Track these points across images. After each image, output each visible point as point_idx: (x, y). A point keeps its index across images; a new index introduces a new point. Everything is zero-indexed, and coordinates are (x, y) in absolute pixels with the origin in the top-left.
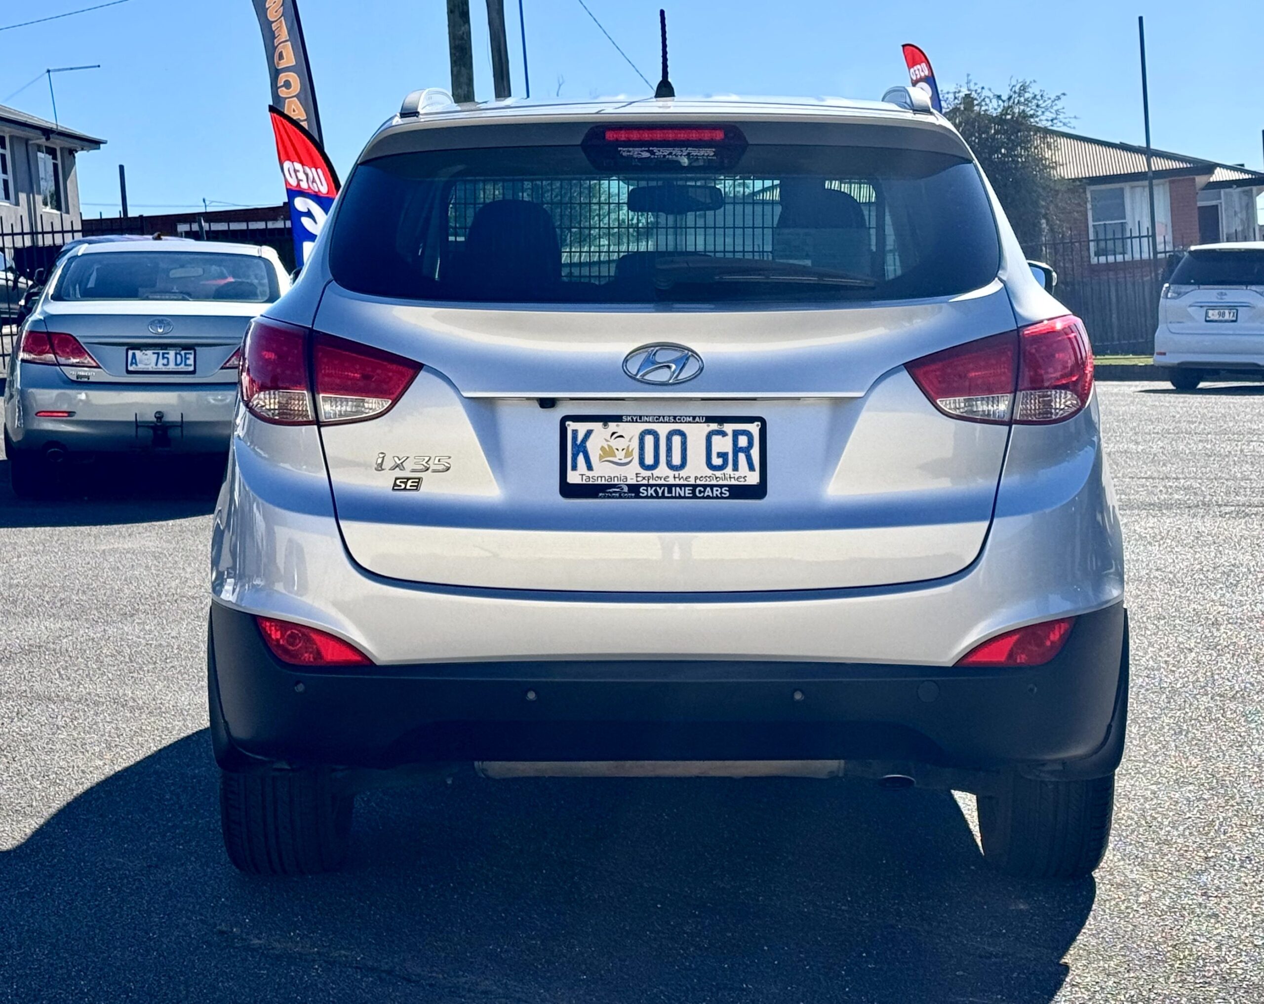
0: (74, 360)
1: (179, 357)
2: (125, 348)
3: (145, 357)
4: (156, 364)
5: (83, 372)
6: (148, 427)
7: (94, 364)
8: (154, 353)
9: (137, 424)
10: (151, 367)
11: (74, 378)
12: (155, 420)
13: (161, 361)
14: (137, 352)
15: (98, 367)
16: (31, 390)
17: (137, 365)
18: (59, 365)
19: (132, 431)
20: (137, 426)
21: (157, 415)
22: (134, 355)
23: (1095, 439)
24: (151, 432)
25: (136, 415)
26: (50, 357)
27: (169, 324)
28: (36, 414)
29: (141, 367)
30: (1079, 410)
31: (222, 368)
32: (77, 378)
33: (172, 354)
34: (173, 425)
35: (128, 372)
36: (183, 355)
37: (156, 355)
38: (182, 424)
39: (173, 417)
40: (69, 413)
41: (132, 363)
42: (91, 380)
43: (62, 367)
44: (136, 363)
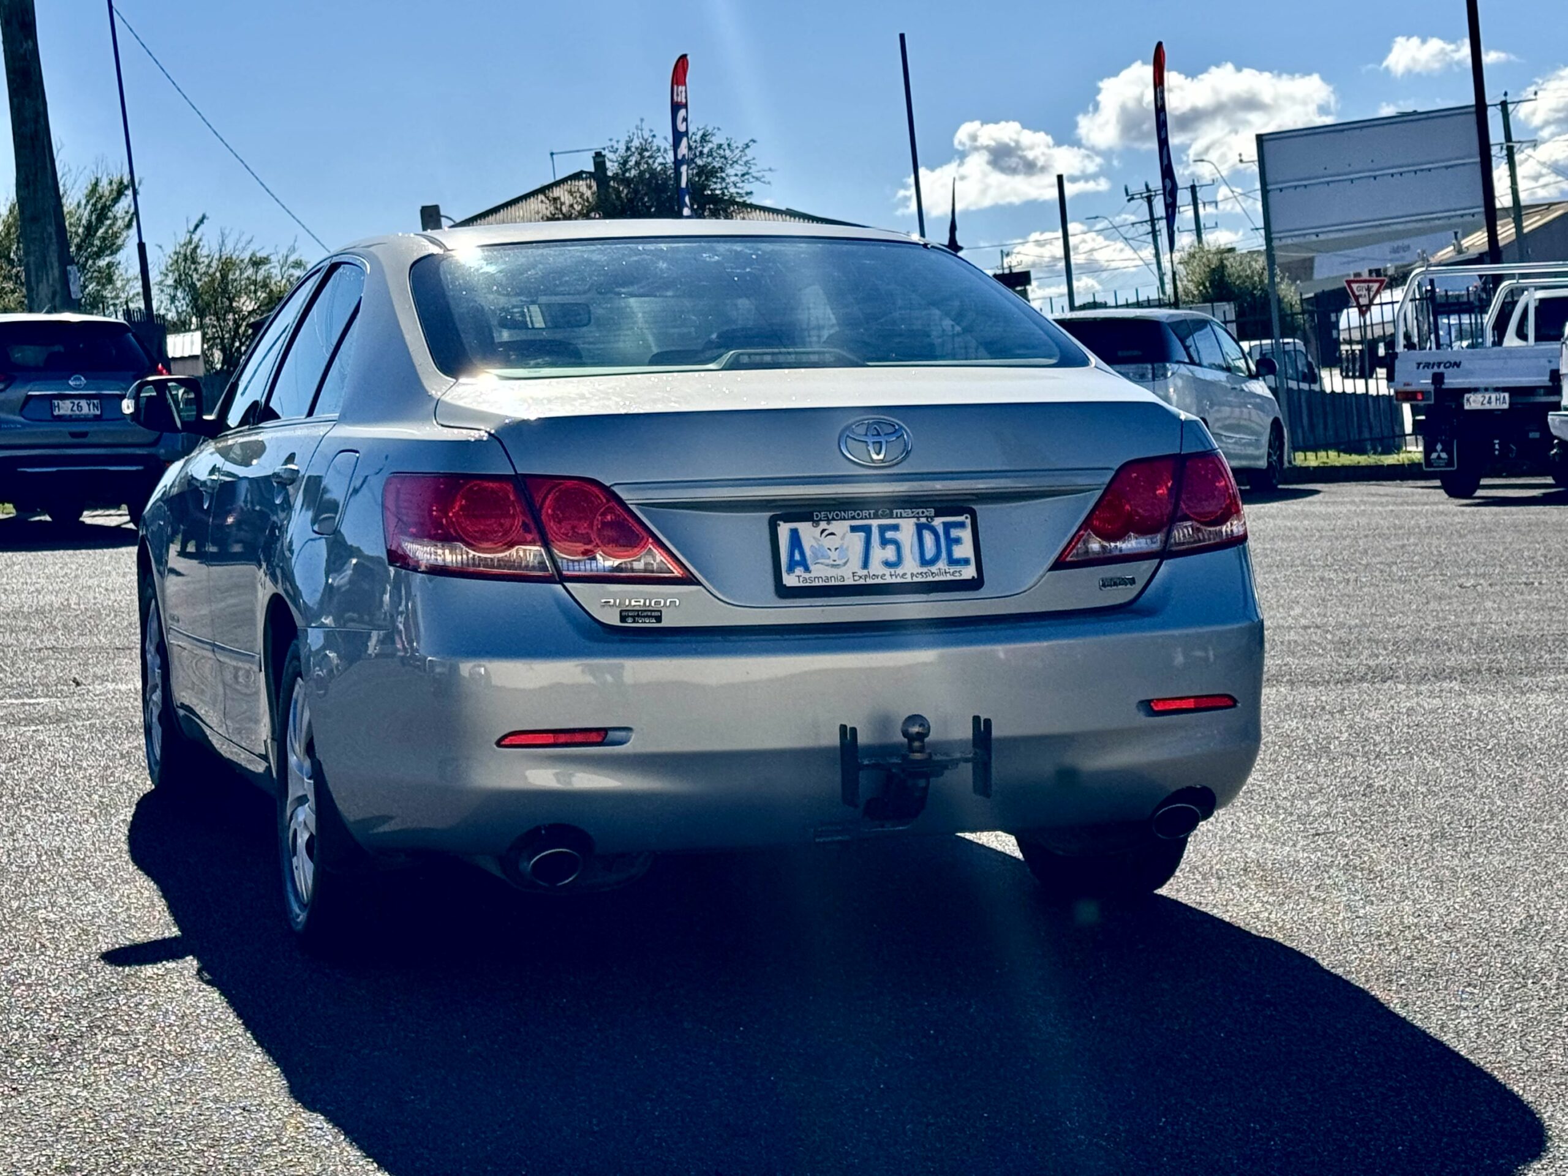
0: (605, 562)
1: (928, 538)
2: (767, 516)
3: (828, 542)
4: (865, 565)
5: (637, 597)
6: (885, 765)
7: (677, 572)
8: (854, 529)
9: (848, 757)
11: (615, 621)
12: (902, 740)
14: (804, 528)
15: (688, 580)
16: (466, 668)
17: (807, 569)
18: (563, 579)
20: (850, 764)
21: (910, 728)
22: (795, 539)
26: (530, 553)
28: (499, 743)
29: (820, 574)
31: (1058, 564)
32: (623, 619)
33: (907, 528)
35: (784, 592)
36: (941, 531)
40: (599, 736)
41: (791, 570)
42: (665, 623)
43: (568, 585)
44: (804, 564)
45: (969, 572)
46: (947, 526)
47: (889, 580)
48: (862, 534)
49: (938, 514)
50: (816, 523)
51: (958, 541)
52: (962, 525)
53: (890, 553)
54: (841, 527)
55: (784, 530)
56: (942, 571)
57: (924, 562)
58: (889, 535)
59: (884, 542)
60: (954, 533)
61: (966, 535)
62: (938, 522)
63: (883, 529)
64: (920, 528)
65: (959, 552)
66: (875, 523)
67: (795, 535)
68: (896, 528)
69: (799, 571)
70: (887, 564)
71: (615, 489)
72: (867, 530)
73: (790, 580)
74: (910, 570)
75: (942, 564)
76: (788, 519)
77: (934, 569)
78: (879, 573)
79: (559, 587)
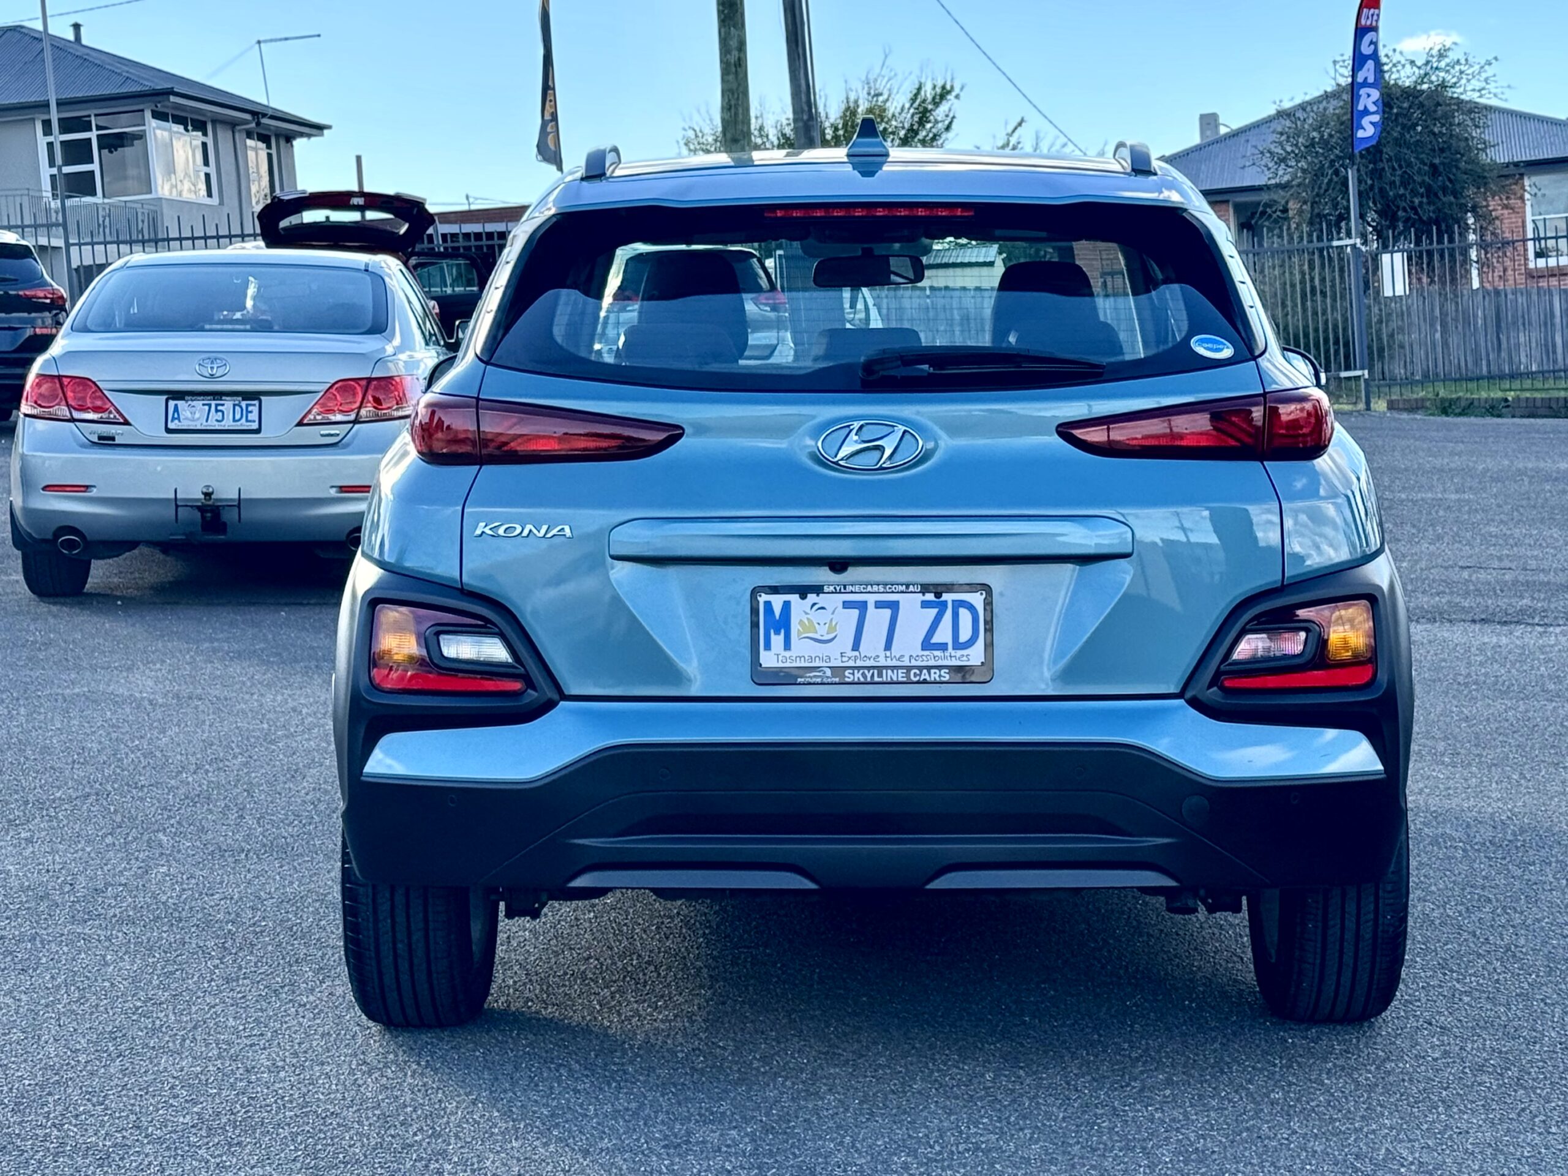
2: (165, 397)
3: (193, 410)
4: (207, 421)
5: (105, 430)
6: (192, 507)
7: (121, 421)
8: (204, 405)
9: (176, 503)
10: (201, 424)
11: (96, 440)
12: (202, 497)
13: (214, 416)
14: (180, 403)
17: (180, 421)
18: (74, 420)
19: (170, 513)
20: (177, 506)
21: (205, 490)
25: (175, 490)
27: (224, 363)
28: (43, 490)
29: (184, 425)
31: (298, 425)
33: (228, 404)
34: (228, 504)
35: (169, 431)
36: (244, 407)
38: (239, 503)
39: (226, 492)
40: (87, 488)
41: (173, 419)
42: (117, 442)
43: (78, 424)
44: (179, 419)
45: (255, 426)
46: (247, 406)
47: (217, 428)
48: (207, 408)
49: (244, 399)
50: (186, 401)
51: (251, 412)
52: (254, 405)
53: (219, 416)
54: (198, 404)
55: (172, 403)
56: (243, 425)
57: (234, 420)
58: (220, 408)
59: (217, 411)
60: (250, 408)
61: (255, 410)
62: (244, 404)
63: (217, 405)
64: (234, 405)
65: (251, 417)
66: (213, 403)
67: (176, 406)
68: (223, 405)
69: (176, 421)
70: (217, 421)
71: (99, 383)
72: (210, 406)
73: (171, 426)
74: (228, 424)
75: (243, 421)
76: (174, 399)
77: (239, 423)
78: (213, 424)
79: (71, 425)
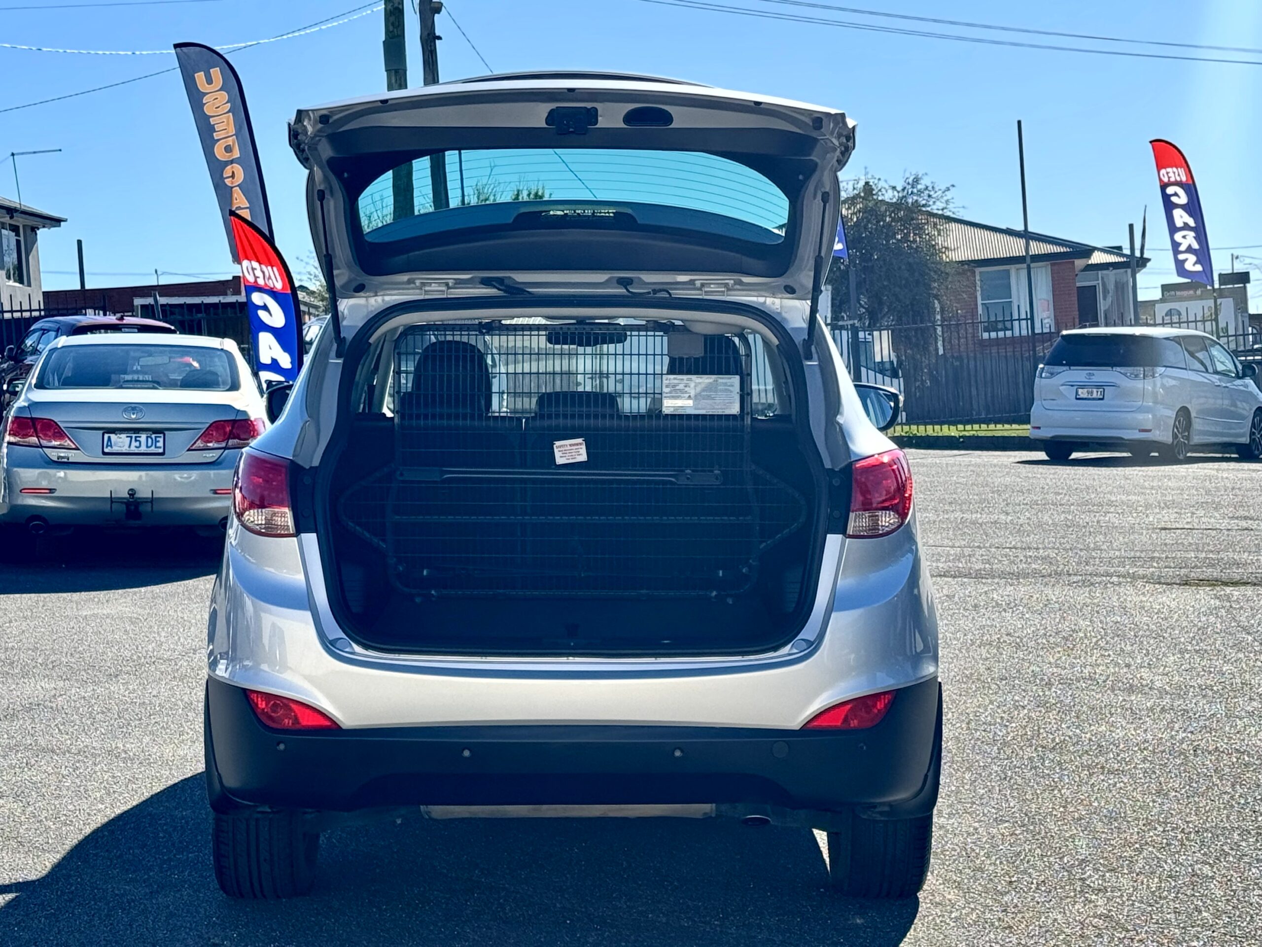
0: (55, 443)
1: (150, 440)
2: (101, 432)
3: (121, 440)
4: (130, 446)
5: (63, 453)
6: (121, 502)
7: (74, 447)
8: (127, 437)
9: (112, 500)
10: (125, 449)
11: (55, 459)
12: (128, 496)
13: (134, 444)
14: (113, 436)
15: (77, 449)
16: (15, 469)
17: (111, 446)
18: (41, 447)
19: (107, 506)
20: (112, 502)
21: (130, 492)
22: (109, 438)
23: (914, 547)
24: (124, 506)
25: (111, 492)
26: (34, 440)
27: (141, 410)
28: (21, 491)
29: (115, 449)
30: (899, 527)
31: (189, 450)
32: (58, 459)
33: (143, 437)
34: (145, 501)
35: (104, 453)
37: (129, 439)
38: (152, 500)
39: (144, 493)
40: (50, 490)
41: (107, 447)
42: (70, 460)
43: (44, 449)
45: (161, 451)
46: (156, 437)
47: (136, 451)
49: (154, 433)
50: (116, 434)
51: (158, 441)
52: (160, 437)
53: (137, 444)
54: (123, 436)
56: (153, 450)
57: (147, 447)
58: (138, 439)
61: (161, 440)
62: (153, 436)
63: (136, 437)
64: (147, 437)
65: (158, 445)
66: (134, 436)
68: (140, 437)
69: (109, 448)
70: (136, 447)
71: (59, 423)
72: (131, 437)
73: (106, 450)
74: (143, 449)
75: (153, 448)
76: (108, 433)
77: (150, 449)
78: (133, 449)
79: (40, 450)
